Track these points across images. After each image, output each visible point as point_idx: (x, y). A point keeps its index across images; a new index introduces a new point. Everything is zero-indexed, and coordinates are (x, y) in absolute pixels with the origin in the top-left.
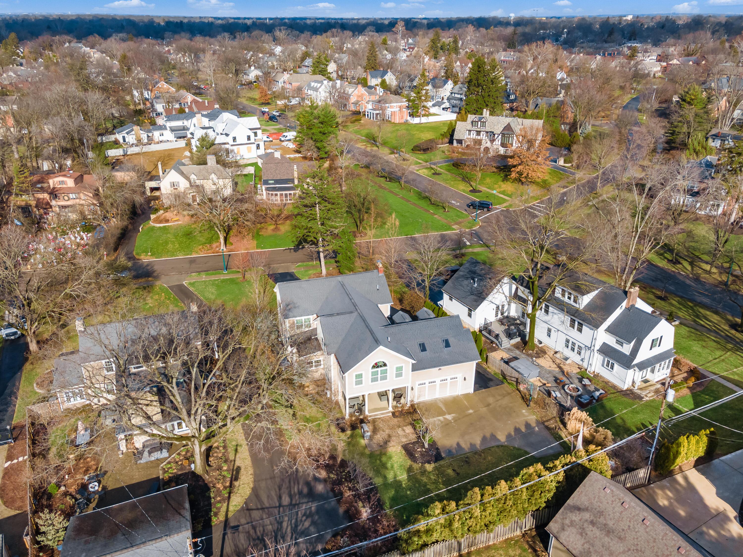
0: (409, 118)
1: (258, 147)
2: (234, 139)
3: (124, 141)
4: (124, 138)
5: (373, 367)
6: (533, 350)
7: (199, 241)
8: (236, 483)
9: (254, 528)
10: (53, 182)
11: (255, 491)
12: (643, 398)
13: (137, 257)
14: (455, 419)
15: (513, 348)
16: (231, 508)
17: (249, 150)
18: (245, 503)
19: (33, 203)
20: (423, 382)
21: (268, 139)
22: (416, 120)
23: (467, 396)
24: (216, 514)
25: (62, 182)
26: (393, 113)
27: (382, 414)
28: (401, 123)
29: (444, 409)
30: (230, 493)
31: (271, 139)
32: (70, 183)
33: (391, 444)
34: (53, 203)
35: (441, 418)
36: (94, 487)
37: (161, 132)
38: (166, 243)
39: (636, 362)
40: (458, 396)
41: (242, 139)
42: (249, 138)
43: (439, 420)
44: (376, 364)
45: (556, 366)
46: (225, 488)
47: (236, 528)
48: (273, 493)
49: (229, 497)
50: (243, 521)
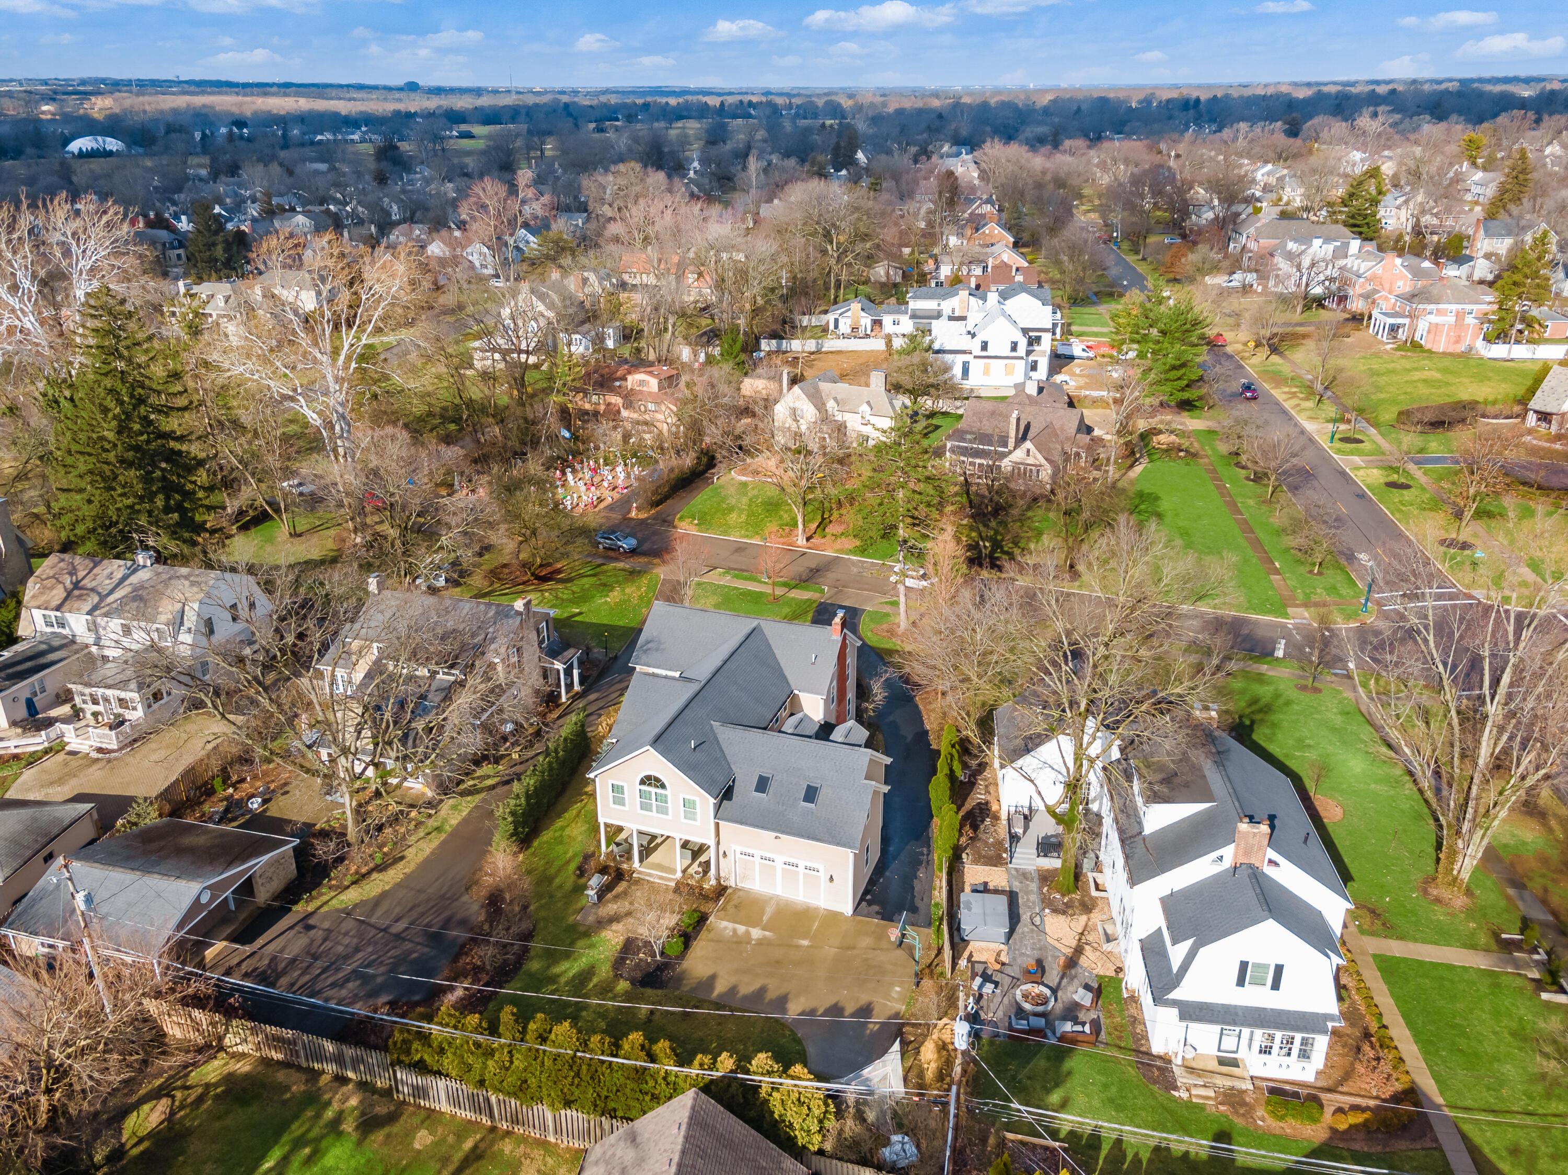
0: (1480, 344)
1: (1034, 367)
2: (984, 346)
3: (836, 327)
4: (836, 321)
5: (642, 782)
6: (1063, 895)
7: (781, 517)
8: (375, 875)
9: (325, 940)
10: (635, 379)
11: (384, 895)
12: (1176, 1088)
13: (676, 522)
14: (761, 942)
15: (1035, 875)
16: (334, 902)
17: (1009, 371)
18: (356, 906)
19: (602, 408)
20: (751, 851)
21: (1085, 354)
22: (1499, 351)
23: (833, 917)
24: (311, 899)
25: (642, 383)
26: (1434, 329)
27: (661, 878)
28: (1451, 354)
29: (765, 918)
30: (354, 883)
31: (1091, 354)
32: (653, 384)
33: (615, 926)
34: (625, 413)
35: (741, 929)
36: (255, 804)
37: (896, 317)
38: (731, 509)
39: (1175, 995)
40: (817, 909)
41: (999, 347)
42: (1014, 347)
43: (735, 931)
44: (649, 778)
45: (1074, 943)
46: (357, 872)
47: (309, 928)
48: (397, 910)
49: (348, 887)
50: (326, 925)
